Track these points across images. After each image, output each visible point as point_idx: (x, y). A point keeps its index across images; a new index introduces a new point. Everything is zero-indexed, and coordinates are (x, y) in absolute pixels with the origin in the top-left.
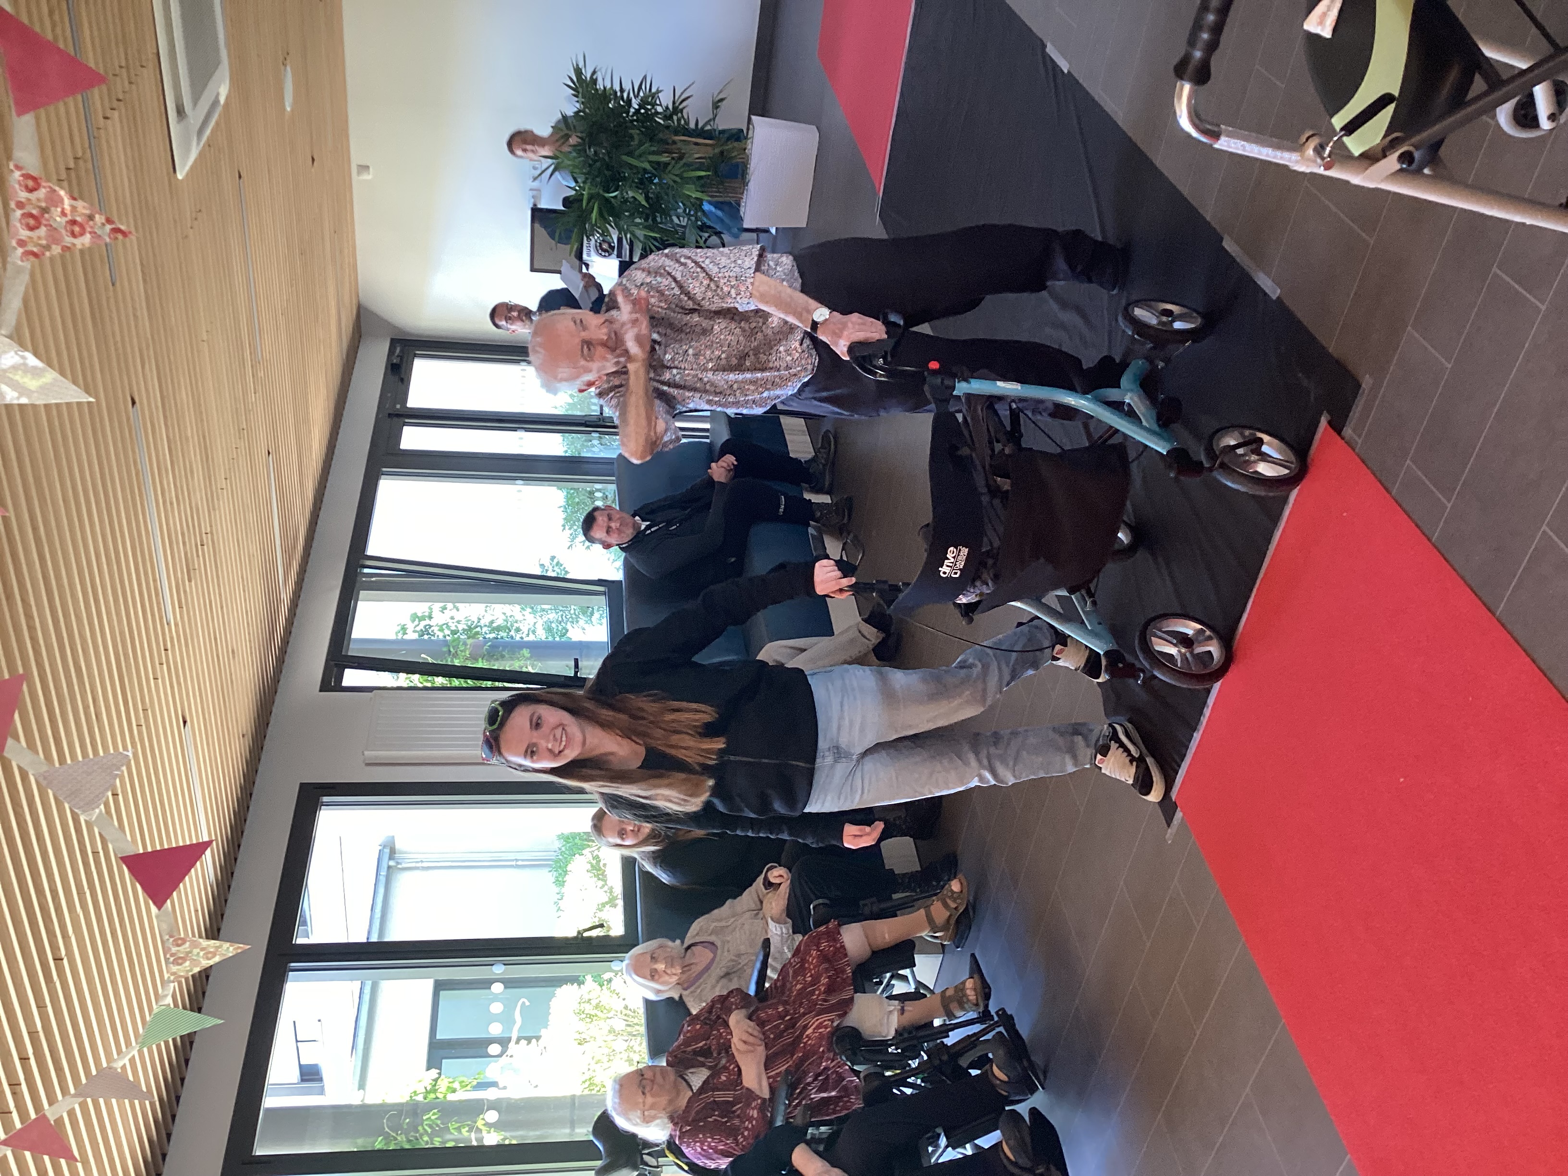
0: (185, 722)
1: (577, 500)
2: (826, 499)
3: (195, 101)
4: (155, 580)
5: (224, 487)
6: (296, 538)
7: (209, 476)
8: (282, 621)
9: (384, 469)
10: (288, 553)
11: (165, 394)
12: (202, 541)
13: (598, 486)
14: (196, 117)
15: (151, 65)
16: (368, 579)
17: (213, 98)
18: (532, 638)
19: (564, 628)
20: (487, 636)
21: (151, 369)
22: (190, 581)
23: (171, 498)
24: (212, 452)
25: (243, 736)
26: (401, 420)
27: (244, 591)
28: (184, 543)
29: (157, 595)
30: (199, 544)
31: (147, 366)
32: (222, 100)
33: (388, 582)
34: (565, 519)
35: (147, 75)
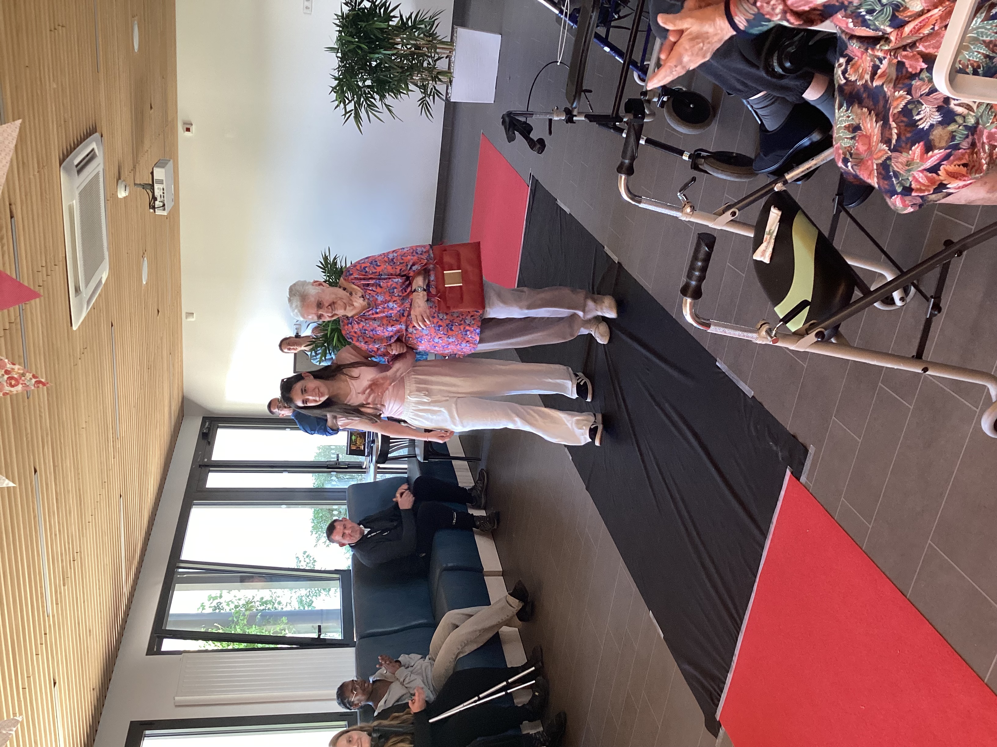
0: (55, 683)
1: (321, 515)
2: (482, 513)
3: (87, 284)
4: (41, 587)
5: (90, 521)
6: (135, 551)
7: (81, 515)
8: (123, 607)
9: (195, 502)
10: (129, 561)
11: (56, 464)
12: (74, 557)
13: (335, 507)
14: (86, 293)
15: (61, 264)
16: (181, 576)
17: (99, 280)
18: (288, 608)
19: (311, 600)
20: (259, 608)
21: (48, 449)
22: (64, 585)
23: (55, 532)
24: (84, 499)
25: (93, 689)
26: (207, 469)
27: (99, 589)
28: (62, 560)
29: (42, 597)
30: (72, 560)
31: (46, 447)
32: (103, 281)
33: (194, 577)
34: (313, 527)
35: (59, 269)
